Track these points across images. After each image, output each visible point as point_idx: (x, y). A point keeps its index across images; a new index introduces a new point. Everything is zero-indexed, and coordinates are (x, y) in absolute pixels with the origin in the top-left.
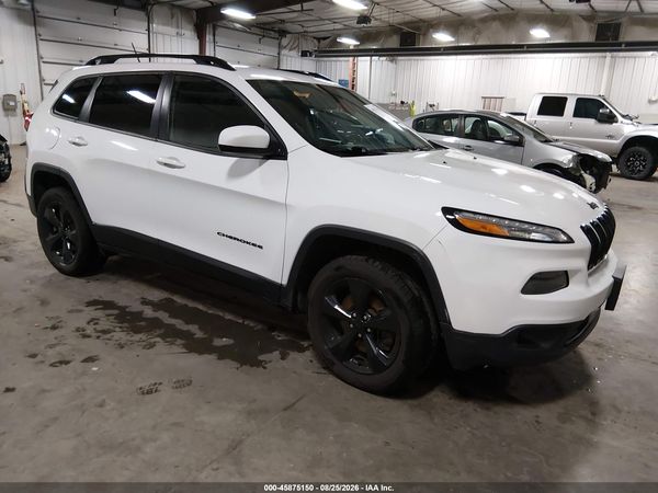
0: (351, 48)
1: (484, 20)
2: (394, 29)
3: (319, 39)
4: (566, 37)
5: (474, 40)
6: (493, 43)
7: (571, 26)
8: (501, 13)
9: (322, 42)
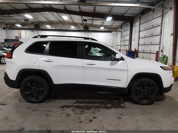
0: (19, 27)
1: (57, 23)
2: (32, 23)
3: (6, 24)
4: (77, 29)
5: (55, 27)
6: (60, 29)
7: (78, 26)
8: (61, 21)
9: (8, 25)
